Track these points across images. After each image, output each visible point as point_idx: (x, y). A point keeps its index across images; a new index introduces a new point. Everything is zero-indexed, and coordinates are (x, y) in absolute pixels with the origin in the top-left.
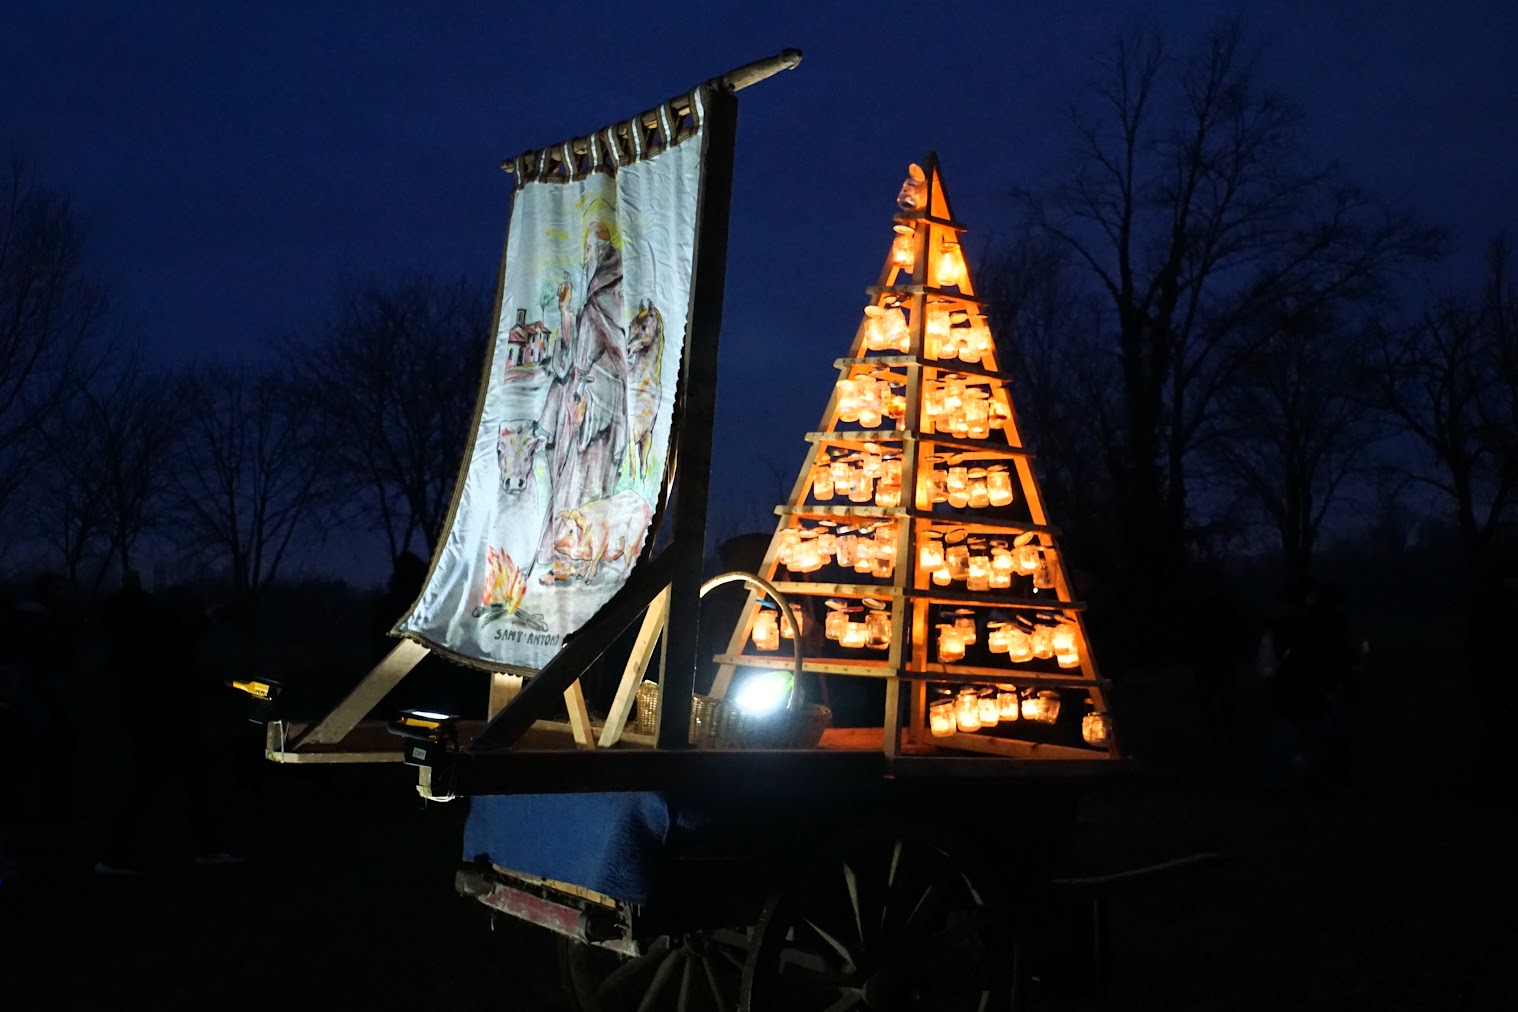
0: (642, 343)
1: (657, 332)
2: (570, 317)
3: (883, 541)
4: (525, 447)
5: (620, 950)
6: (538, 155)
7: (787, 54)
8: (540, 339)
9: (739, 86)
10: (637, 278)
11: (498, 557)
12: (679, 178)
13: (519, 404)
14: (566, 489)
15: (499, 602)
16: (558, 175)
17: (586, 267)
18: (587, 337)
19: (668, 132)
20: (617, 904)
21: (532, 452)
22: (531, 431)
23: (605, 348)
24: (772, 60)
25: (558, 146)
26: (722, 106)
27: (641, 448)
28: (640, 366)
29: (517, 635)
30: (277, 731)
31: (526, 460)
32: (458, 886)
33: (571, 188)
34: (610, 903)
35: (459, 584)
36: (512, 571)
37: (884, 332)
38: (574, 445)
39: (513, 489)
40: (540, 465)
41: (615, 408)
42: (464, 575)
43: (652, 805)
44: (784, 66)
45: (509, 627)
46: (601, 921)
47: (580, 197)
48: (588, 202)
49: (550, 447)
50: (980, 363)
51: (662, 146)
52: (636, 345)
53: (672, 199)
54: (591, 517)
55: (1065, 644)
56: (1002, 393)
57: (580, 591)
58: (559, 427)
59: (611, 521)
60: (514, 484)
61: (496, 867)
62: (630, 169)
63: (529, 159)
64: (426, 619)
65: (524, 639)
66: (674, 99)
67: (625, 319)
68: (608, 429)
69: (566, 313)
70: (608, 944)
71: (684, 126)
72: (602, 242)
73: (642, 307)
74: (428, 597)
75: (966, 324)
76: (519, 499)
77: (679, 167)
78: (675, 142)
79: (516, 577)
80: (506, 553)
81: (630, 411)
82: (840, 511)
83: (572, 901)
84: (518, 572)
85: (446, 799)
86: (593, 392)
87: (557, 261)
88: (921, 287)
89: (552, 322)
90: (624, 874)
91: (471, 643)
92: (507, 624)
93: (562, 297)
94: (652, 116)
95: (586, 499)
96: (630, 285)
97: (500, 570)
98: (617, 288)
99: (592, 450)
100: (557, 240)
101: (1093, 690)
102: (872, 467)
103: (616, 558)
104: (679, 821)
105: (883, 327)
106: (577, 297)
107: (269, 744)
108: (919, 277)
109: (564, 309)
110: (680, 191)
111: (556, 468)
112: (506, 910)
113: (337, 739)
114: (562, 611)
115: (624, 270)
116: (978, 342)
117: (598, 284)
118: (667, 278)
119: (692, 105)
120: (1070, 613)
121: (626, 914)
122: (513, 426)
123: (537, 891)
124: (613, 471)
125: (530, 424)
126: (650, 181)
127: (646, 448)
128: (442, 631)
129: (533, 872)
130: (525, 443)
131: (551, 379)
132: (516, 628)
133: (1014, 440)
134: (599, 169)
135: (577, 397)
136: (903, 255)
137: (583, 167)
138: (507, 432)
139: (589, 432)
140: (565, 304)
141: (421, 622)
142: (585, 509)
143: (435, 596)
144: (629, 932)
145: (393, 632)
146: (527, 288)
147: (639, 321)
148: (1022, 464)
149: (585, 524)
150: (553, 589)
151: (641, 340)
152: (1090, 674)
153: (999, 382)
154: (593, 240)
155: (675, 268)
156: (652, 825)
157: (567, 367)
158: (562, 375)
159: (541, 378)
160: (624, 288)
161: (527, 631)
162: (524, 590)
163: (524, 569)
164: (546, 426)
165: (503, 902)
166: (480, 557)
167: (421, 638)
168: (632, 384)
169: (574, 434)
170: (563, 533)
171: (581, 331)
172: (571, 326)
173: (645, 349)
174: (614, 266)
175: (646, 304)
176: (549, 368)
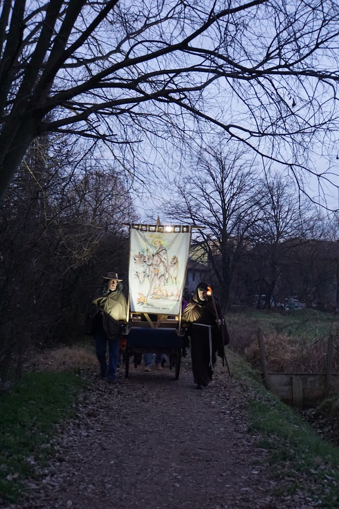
1: (177, 261)
2: (150, 254)
8: (143, 257)
11: (141, 294)
14: (154, 283)
15: (142, 302)
17: (155, 247)
18: (157, 259)
21: (144, 277)
23: (161, 261)
27: (176, 279)
28: (174, 266)
40: (146, 279)
41: (164, 271)
49: (149, 276)
57: (163, 300)
58: (150, 273)
60: (142, 282)
68: (163, 274)
72: (160, 244)
79: (145, 298)
86: (160, 268)
92: (145, 305)
93: (147, 250)
95: (161, 286)
111: (151, 280)
117: (159, 251)
124: (165, 281)
125: (143, 272)
130: (142, 275)
131: (147, 265)
135: (155, 269)
138: (139, 273)
140: (148, 252)
149: (161, 290)
154: (158, 243)
157: (150, 263)
161: (150, 306)
162: (147, 300)
164: (147, 272)
169: (155, 275)
170: (156, 291)
171: (154, 257)
172: (150, 256)
173: (175, 264)
174: (162, 248)
175: (174, 256)
176: (146, 263)
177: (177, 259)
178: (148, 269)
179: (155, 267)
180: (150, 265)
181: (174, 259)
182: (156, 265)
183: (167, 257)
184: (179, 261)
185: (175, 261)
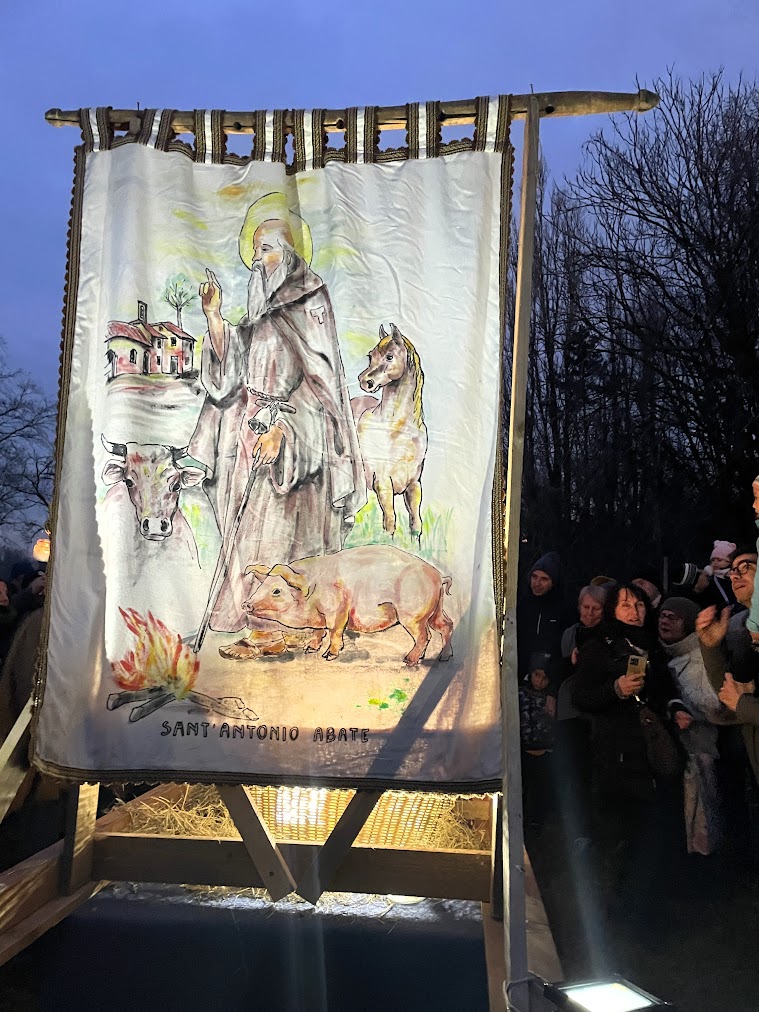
0: (389, 376)
1: (410, 366)
2: (223, 326)
4: (164, 479)
8: (173, 345)
10: (371, 299)
11: (146, 625)
14: (254, 537)
15: (158, 685)
19: (425, 139)
21: (176, 488)
22: (170, 460)
23: (303, 376)
27: (408, 499)
28: (391, 402)
29: (201, 729)
31: (167, 497)
33: (210, 170)
36: (169, 640)
38: (260, 485)
39: (154, 534)
40: (194, 502)
41: (325, 447)
49: (210, 483)
52: (376, 377)
54: (312, 574)
57: (316, 666)
58: (224, 461)
60: (154, 526)
68: (319, 471)
69: (215, 320)
72: (289, 247)
73: (380, 333)
76: (163, 547)
79: (179, 649)
80: (155, 618)
84: (180, 641)
87: (194, 252)
89: (193, 327)
93: (207, 299)
95: (300, 554)
97: (151, 640)
98: (307, 306)
99: (300, 495)
100: (192, 226)
109: (211, 314)
111: (229, 514)
117: (290, 297)
119: (479, 116)
122: (146, 452)
124: (335, 521)
125: (167, 451)
127: (415, 502)
130: (162, 475)
131: (202, 399)
134: (277, 157)
135: (254, 425)
138: (139, 459)
139: (294, 470)
140: (212, 308)
142: (300, 565)
147: (380, 349)
149: (304, 584)
150: (256, 664)
151: (387, 373)
154: (276, 239)
157: (230, 387)
158: (219, 396)
159: (181, 395)
161: (217, 721)
162: (197, 666)
163: (191, 638)
169: (258, 473)
170: (260, 594)
171: (257, 345)
172: (226, 335)
173: (394, 384)
174: (303, 277)
175: (389, 330)
176: (198, 383)
177: (410, 348)
178: (207, 432)
179: (263, 416)
180: (223, 404)
181: (384, 350)
182: (263, 400)
183: (334, 337)
184: (427, 360)
185: (395, 365)
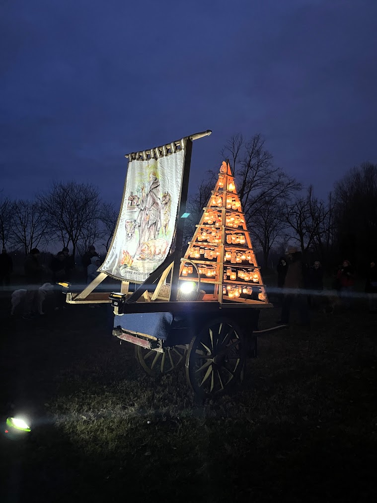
1: (169, 199)
2: (144, 195)
3: (217, 251)
4: (133, 226)
5: (158, 351)
6: (136, 154)
7: (208, 131)
8: (136, 199)
9: (194, 139)
10: (164, 186)
11: (125, 252)
12: (176, 162)
13: (131, 216)
14: (144, 237)
15: (126, 264)
16: (141, 159)
17: (149, 182)
18: (149, 199)
19: (173, 150)
20: (158, 339)
21: (135, 227)
22: (134, 222)
23: (155, 203)
24: (204, 133)
25: (142, 152)
26: (189, 144)
27: (165, 227)
28: (165, 207)
30: (69, 296)
31: (133, 229)
32: (113, 334)
33: (145, 163)
34: (156, 339)
35: (115, 259)
36: (129, 256)
37: (216, 202)
38: (146, 226)
39: (130, 236)
40: (137, 230)
41: (157, 218)
42: (116, 257)
43: (168, 316)
44: (207, 134)
45: (129, 270)
46: (154, 344)
47: (147, 166)
48: (150, 166)
49: (139, 226)
50: (237, 210)
51: (171, 153)
52: (164, 202)
53: (174, 167)
54: (151, 244)
55: (256, 277)
56: (243, 217)
57: (148, 262)
58: (142, 222)
59: (156, 245)
60: (130, 235)
61: (122, 329)
62: (162, 158)
63: (133, 155)
64: (107, 268)
65: (133, 273)
66: (175, 141)
67: (160, 195)
68: (155, 223)
69: (143, 193)
70: (155, 350)
71: (177, 148)
72: (154, 176)
73: (165, 193)
74: (107, 262)
75: (235, 201)
77: (176, 158)
78: (175, 152)
79: (130, 258)
80: (127, 252)
81: (162, 218)
82: (205, 244)
83: (145, 338)
84: (131, 256)
85: (122, 315)
86: (152, 213)
87: (141, 181)
88: (226, 191)
89: (140, 195)
90: (161, 333)
91: (119, 273)
92: (128, 269)
93: (142, 190)
94: (169, 145)
95: (150, 239)
96: (162, 187)
97: (126, 256)
98: (158, 188)
99: (151, 227)
100: (141, 175)
101: (262, 288)
102: (213, 234)
103: (158, 254)
104: (175, 319)
105: (215, 201)
106: (147, 190)
107: (67, 298)
108: (225, 189)
110: (176, 165)
111: (141, 232)
112: (125, 340)
113: (84, 297)
114: (143, 266)
115: (160, 183)
116: (238, 205)
117: (153, 187)
118: (172, 186)
119: (181, 143)
120: (257, 269)
121: (160, 342)
122: (130, 221)
123: (134, 335)
124: (157, 233)
125: (134, 220)
126: (168, 162)
127: (167, 228)
128: (111, 271)
129: (134, 331)
131: (140, 210)
132: (131, 271)
133: (245, 228)
134: (153, 158)
135: (147, 214)
136: (220, 184)
137: (148, 157)
138: (128, 222)
139: (150, 223)
140: (143, 191)
141: (106, 268)
142: (149, 242)
143: (109, 262)
144: (161, 346)
145: (98, 271)
146: (133, 187)
147: (165, 196)
148: (246, 233)
149: (149, 246)
150: (141, 261)
152: (261, 283)
153: (242, 214)
154: (151, 175)
155: (175, 183)
156: (168, 321)
157: (144, 207)
158: (142, 209)
159: (137, 209)
160: (160, 188)
161: (134, 271)
162: (133, 261)
164: (138, 221)
165: (124, 337)
166: (120, 253)
167: (106, 272)
168: (162, 212)
169: (146, 223)
170: (143, 248)
172: (145, 197)
173: (166, 204)
174: (157, 182)
175: (166, 192)
176: (139, 207)
177: (170, 196)
178: (140, 216)
179: (148, 212)
182: (148, 209)
185: (167, 199)
